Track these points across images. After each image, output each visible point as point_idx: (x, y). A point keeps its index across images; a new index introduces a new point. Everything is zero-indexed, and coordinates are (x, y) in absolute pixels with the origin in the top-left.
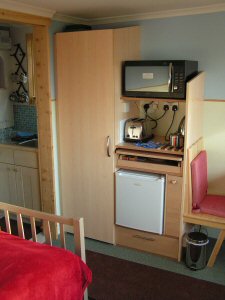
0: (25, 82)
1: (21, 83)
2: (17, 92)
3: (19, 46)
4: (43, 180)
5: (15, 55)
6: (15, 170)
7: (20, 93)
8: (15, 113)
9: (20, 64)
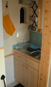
0: (36, 21)
1: (34, 21)
2: (32, 25)
3: (35, 2)
4: (41, 79)
5: (32, 7)
6: (27, 68)
7: (34, 26)
8: (30, 35)
9: (35, 12)
